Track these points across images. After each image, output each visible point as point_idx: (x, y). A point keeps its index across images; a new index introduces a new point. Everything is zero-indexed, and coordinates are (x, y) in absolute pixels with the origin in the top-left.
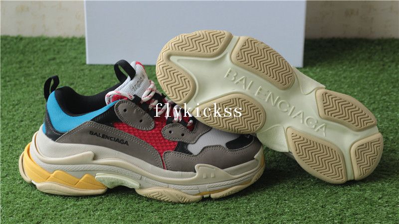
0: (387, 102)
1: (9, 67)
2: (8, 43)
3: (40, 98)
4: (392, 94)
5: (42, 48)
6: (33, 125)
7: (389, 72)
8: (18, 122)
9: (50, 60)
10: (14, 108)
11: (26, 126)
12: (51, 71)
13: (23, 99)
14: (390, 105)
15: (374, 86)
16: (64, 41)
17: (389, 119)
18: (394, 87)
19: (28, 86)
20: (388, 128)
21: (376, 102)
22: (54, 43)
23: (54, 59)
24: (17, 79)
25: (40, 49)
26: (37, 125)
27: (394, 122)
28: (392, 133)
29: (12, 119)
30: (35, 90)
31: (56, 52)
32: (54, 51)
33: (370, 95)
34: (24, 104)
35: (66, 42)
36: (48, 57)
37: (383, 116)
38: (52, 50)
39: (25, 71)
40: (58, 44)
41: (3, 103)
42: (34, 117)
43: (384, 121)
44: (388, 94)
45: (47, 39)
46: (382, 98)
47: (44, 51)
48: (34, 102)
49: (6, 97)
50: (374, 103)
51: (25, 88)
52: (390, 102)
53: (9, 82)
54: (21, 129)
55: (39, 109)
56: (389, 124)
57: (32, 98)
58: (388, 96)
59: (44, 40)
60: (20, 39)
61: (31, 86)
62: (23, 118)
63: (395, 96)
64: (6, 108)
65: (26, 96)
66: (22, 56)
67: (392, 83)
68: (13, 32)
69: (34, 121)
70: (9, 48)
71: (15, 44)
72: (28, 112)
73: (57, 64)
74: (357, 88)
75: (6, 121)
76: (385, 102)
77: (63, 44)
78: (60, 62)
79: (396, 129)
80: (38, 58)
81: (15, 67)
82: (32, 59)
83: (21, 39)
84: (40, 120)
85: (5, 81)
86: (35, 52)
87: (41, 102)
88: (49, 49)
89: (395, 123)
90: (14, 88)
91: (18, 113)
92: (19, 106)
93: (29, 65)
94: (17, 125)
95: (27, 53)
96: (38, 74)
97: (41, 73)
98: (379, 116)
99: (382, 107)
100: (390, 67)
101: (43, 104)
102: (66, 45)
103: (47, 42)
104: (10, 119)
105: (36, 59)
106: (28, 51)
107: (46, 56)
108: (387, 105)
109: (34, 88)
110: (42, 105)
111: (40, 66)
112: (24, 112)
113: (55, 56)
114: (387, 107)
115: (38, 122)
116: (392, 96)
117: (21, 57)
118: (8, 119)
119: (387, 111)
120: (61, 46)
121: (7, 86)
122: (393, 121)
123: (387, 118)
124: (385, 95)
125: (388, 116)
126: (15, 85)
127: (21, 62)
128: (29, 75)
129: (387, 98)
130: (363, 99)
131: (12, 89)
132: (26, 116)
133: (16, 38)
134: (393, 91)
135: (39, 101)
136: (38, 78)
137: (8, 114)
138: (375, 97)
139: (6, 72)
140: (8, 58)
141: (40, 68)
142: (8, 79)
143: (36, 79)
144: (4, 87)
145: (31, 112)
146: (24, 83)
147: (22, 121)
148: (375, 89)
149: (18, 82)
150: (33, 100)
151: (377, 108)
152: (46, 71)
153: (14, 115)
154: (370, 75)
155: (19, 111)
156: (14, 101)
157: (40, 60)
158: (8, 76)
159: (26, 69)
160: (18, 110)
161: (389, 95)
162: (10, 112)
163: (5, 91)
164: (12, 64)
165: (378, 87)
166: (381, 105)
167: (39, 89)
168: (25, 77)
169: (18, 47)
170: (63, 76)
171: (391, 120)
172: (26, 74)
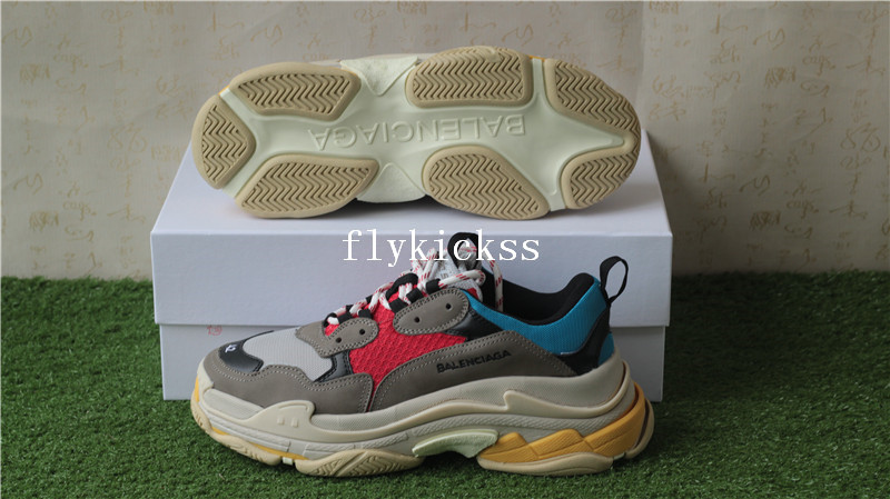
0: (851, 416)
1: (19, 348)
2: (14, 296)
3: (90, 420)
4: (861, 398)
5: (89, 306)
6: (79, 481)
7: (851, 347)
8: (45, 475)
9: (107, 331)
10: (33, 441)
11: (62, 483)
12: (111, 356)
13: (53, 422)
14: (858, 423)
15: (820, 380)
16: (136, 290)
17: (859, 455)
18: (865, 382)
19: (63, 393)
20: (857, 474)
21: (828, 417)
22: (115, 295)
23: (117, 329)
24: (38, 377)
25: (85, 308)
26: (87, 480)
27: (869, 462)
28: (865, 486)
29: (31, 467)
30: (79, 401)
31: (120, 314)
32: (117, 310)
33: (815, 400)
34: (56, 434)
35: (142, 290)
36: (104, 326)
37: (844, 448)
38: (111, 309)
39: (53, 358)
40: (126, 295)
41: (10, 430)
42: (80, 462)
43: (846, 460)
44: (852, 397)
45: (101, 284)
46: (840, 408)
47: (94, 312)
48: (78, 428)
49: (16, 416)
50: (823, 418)
51: (55, 395)
52: (858, 416)
53: (18, 383)
54: (53, 489)
55: (90, 443)
56: (860, 466)
57: (72, 418)
58: (853, 404)
59: (93, 287)
60: (40, 285)
61: (69, 391)
62: (54, 463)
63: (867, 401)
64: (18, 443)
65: (60, 414)
66: (45, 322)
67: (860, 371)
68: (24, 271)
69: (81, 471)
70: (16, 306)
71: (30, 297)
72: (66, 451)
73: (125, 341)
74: (784, 385)
75: (18, 473)
76: (847, 416)
77: (136, 295)
78: (131, 337)
79: (874, 477)
80: (81, 326)
81: (32, 350)
82: (68, 331)
83: (43, 284)
84: (94, 469)
85: (12, 381)
86: (74, 315)
87: (94, 429)
88: (107, 307)
89: (871, 464)
90: (33, 398)
91: (43, 454)
92: (45, 436)
93: (63, 344)
94: (42, 481)
95: (56, 318)
96: (83, 363)
97: (91, 362)
98: (835, 448)
99: (842, 427)
100: (852, 335)
101: (96, 432)
102: (142, 298)
103: (99, 292)
104: (27, 468)
105: (76, 329)
106: (60, 312)
107: (98, 322)
108: (851, 422)
109: (75, 396)
110: (95, 435)
111: (85, 346)
112: (57, 453)
113: (118, 323)
114: (853, 429)
115: (89, 473)
116: (861, 402)
117: (44, 327)
118: (21, 468)
119: (853, 437)
120: (132, 300)
121: (18, 393)
122: (866, 459)
123: (853, 453)
124: (846, 401)
125: (855, 448)
126: (35, 389)
127: (44, 337)
128: (64, 367)
129: (850, 407)
130: (799, 411)
131: (27, 400)
132: (61, 460)
133: (32, 283)
134: (863, 391)
135: (88, 425)
136: (84, 374)
137: (21, 457)
138: (824, 405)
139: (13, 361)
140: (14, 329)
141: (87, 350)
142: (17, 376)
143: (80, 375)
144: (9, 394)
145: (72, 451)
146: (54, 385)
147: (53, 472)
148: (824, 388)
149: (39, 382)
150: (75, 423)
151: (829, 431)
152: (100, 357)
153: (36, 458)
154: (810, 355)
155: (46, 449)
156: (33, 427)
157: (86, 333)
158: (18, 371)
159: (57, 353)
160: (43, 446)
161: (855, 400)
162: (26, 451)
163: (13, 403)
164: (26, 343)
165: (830, 382)
166: (839, 423)
167: (86, 398)
168: (54, 372)
169: (37, 304)
170: (139, 367)
171: (863, 456)
172: (56, 365)
